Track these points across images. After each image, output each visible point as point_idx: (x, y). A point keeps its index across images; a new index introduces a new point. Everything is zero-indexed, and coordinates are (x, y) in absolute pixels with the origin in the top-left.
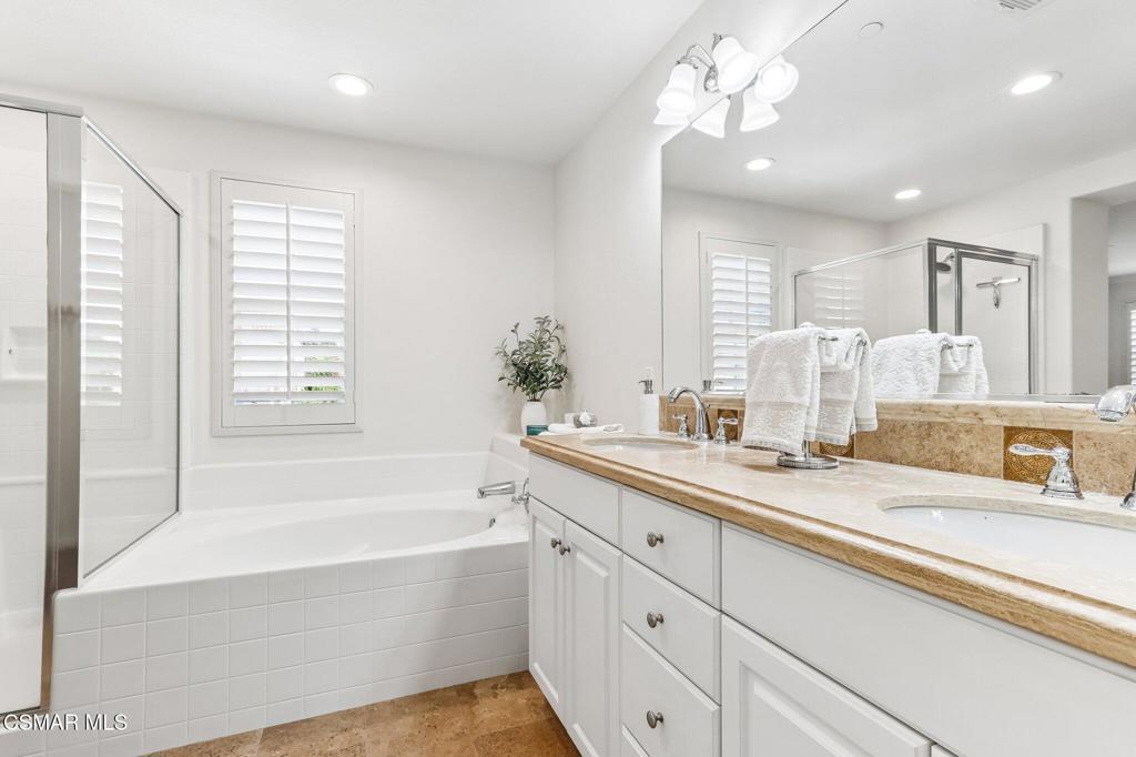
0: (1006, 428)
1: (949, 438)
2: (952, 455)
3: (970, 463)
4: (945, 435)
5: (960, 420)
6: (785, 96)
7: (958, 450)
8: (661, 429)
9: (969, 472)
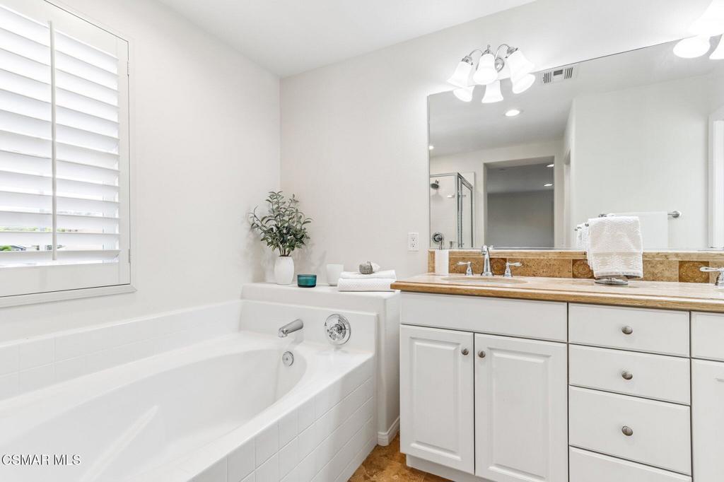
0: (679, 262)
1: (651, 267)
2: (653, 274)
3: (662, 276)
4: (649, 266)
5: (657, 259)
6: (523, 90)
7: (656, 271)
8: (449, 272)
9: (662, 280)
